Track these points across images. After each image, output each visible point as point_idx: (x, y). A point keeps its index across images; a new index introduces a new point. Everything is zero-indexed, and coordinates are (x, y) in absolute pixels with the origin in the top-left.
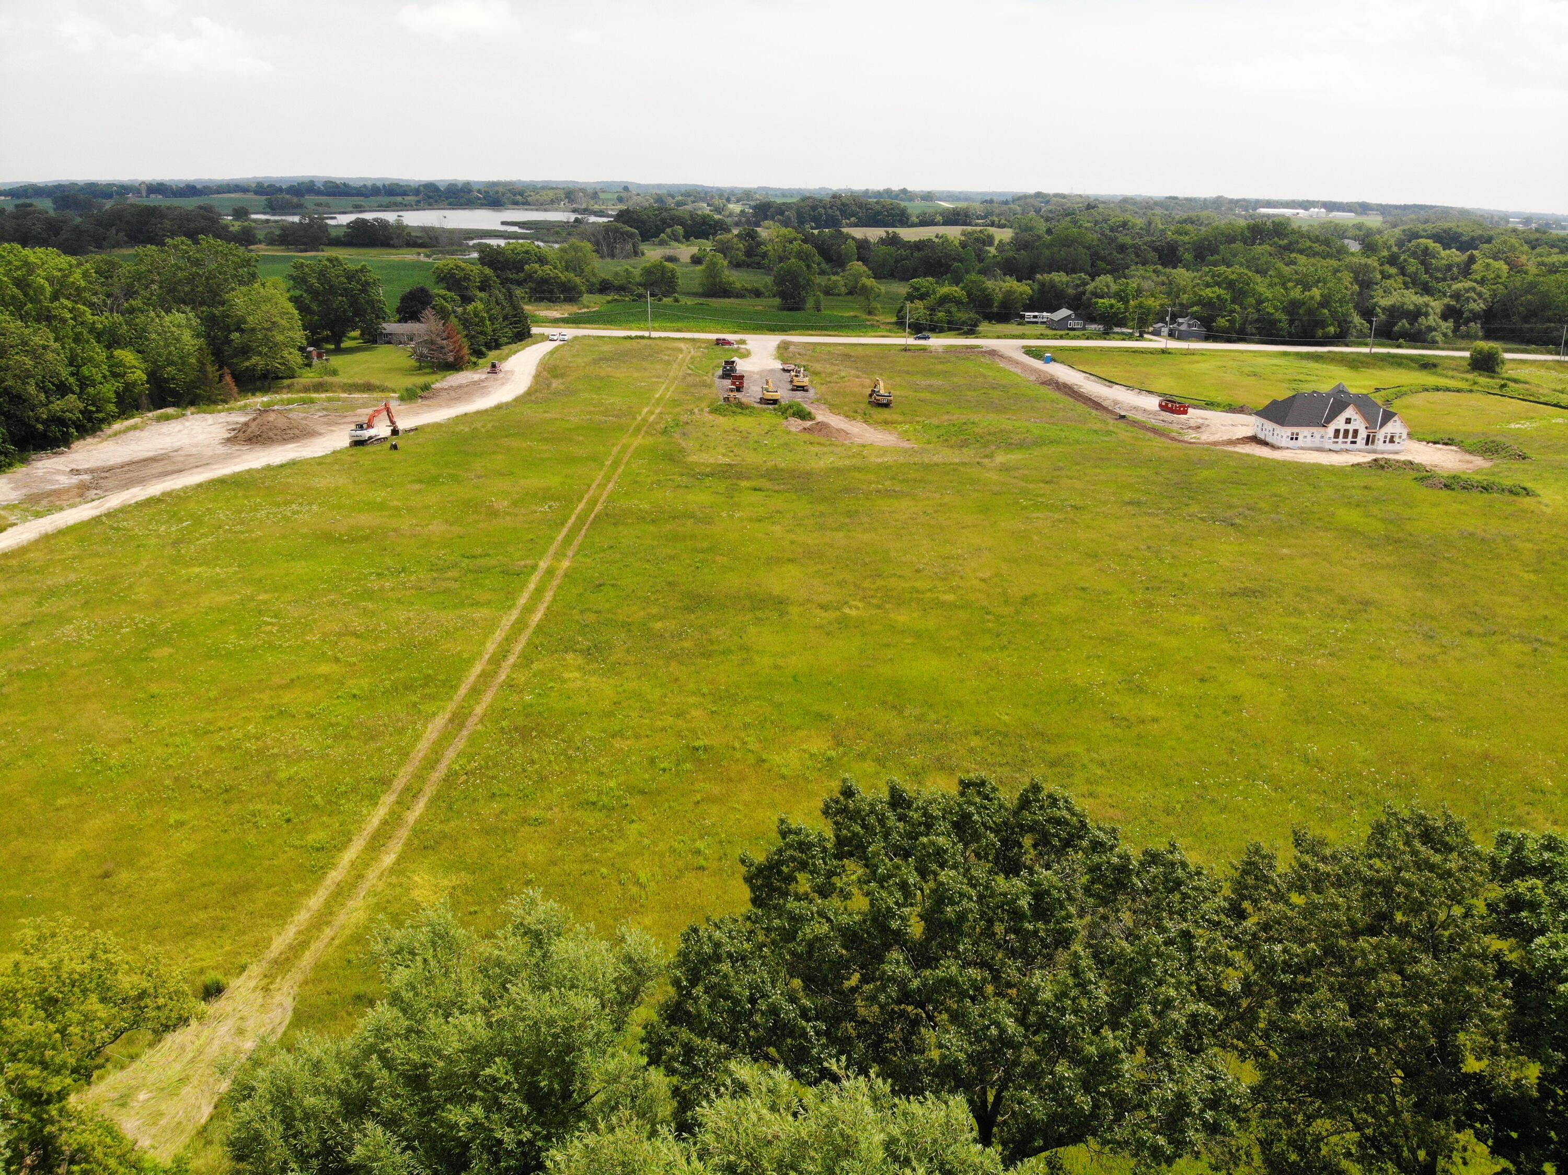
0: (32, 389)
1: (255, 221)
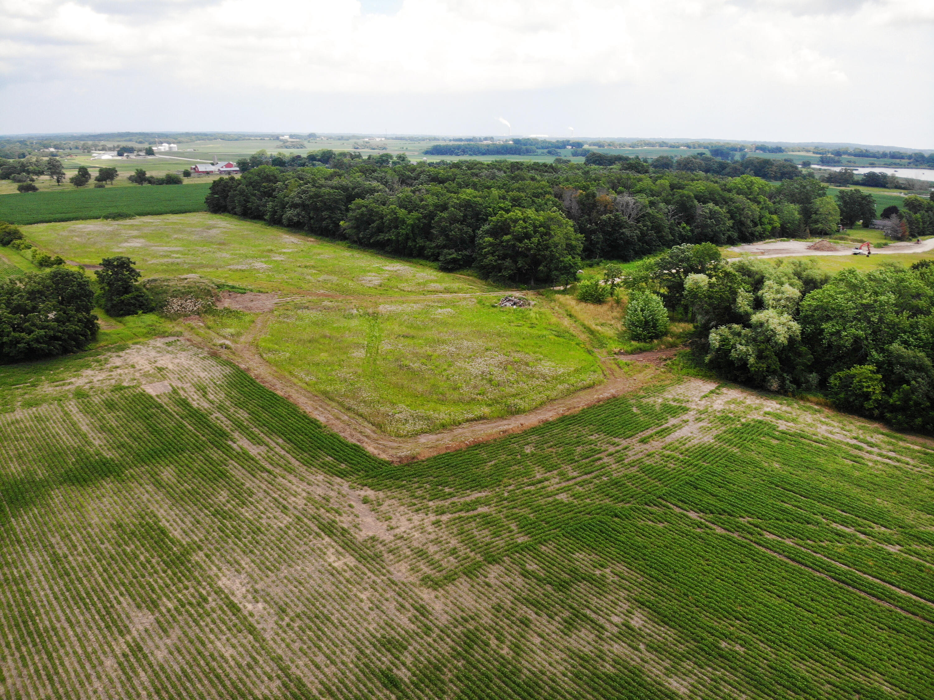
0: (749, 222)
1: (813, 169)
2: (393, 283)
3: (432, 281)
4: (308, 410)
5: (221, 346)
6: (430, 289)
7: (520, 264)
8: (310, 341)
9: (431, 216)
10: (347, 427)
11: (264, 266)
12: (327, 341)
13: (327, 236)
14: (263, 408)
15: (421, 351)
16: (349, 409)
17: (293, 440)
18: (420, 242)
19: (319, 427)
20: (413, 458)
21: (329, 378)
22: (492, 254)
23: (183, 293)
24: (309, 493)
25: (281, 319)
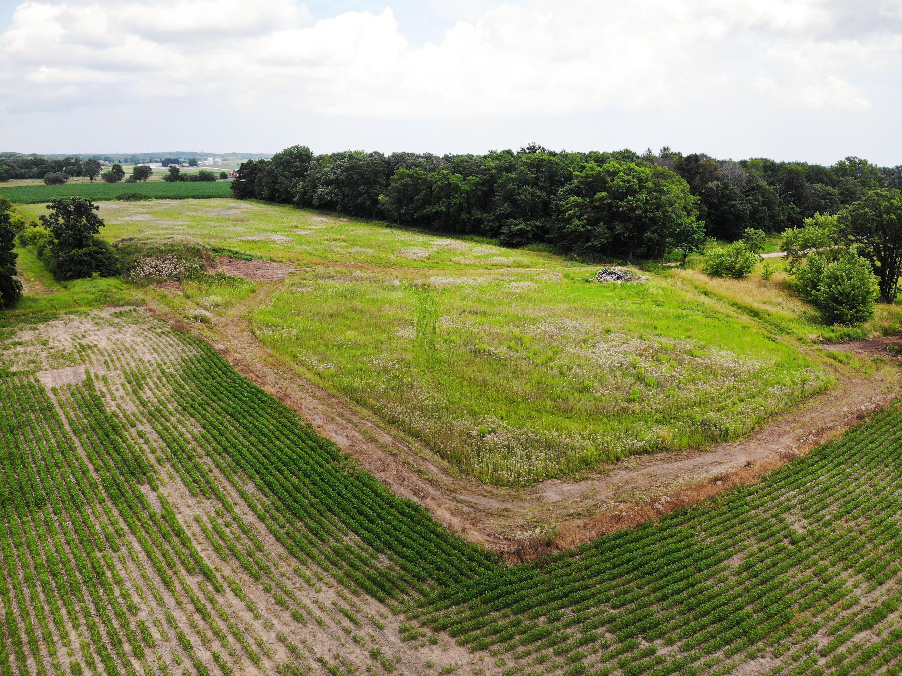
2: (444, 256)
3: (494, 255)
4: (317, 421)
5: (196, 318)
6: (494, 262)
7: (619, 228)
8: (331, 316)
9: (493, 179)
10: (390, 459)
11: (284, 238)
12: (357, 316)
13: (362, 217)
14: (232, 415)
15: (504, 331)
16: (392, 422)
17: (277, 487)
18: (477, 214)
19: (335, 458)
20: (549, 544)
21: (359, 366)
22: (579, 218)
23: (161, 252)
24: (292, 650)
25: (294, 289)
